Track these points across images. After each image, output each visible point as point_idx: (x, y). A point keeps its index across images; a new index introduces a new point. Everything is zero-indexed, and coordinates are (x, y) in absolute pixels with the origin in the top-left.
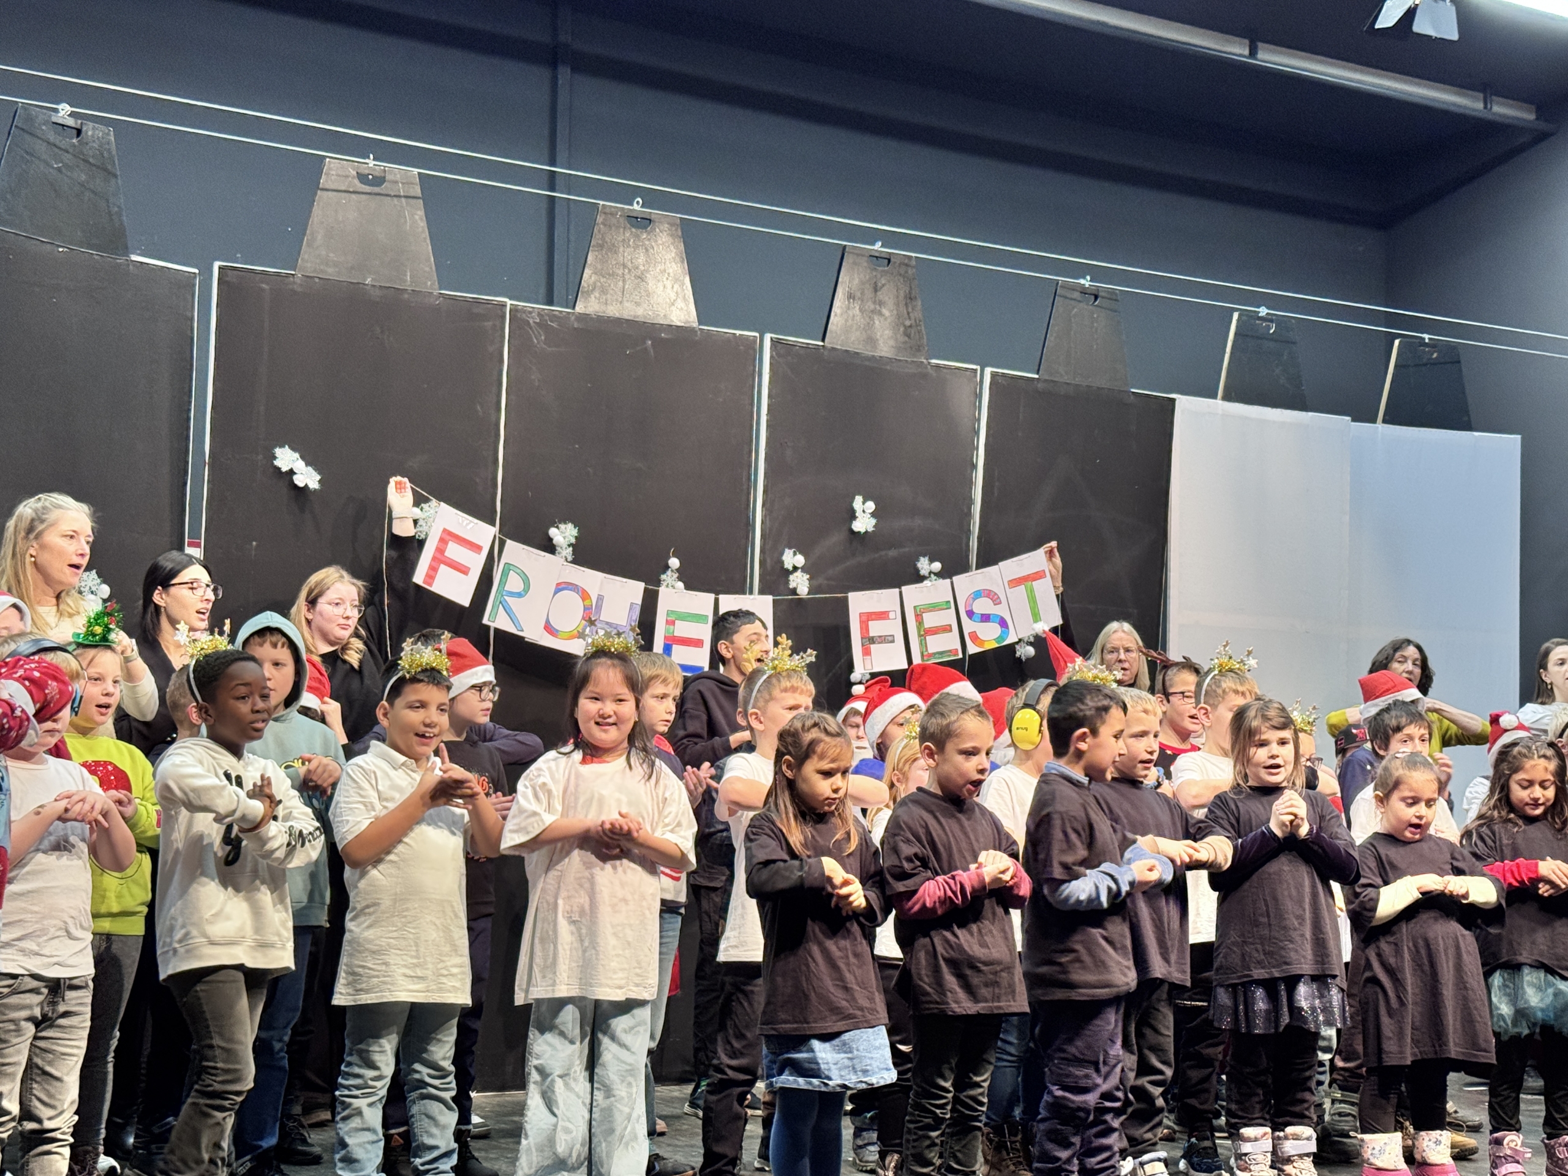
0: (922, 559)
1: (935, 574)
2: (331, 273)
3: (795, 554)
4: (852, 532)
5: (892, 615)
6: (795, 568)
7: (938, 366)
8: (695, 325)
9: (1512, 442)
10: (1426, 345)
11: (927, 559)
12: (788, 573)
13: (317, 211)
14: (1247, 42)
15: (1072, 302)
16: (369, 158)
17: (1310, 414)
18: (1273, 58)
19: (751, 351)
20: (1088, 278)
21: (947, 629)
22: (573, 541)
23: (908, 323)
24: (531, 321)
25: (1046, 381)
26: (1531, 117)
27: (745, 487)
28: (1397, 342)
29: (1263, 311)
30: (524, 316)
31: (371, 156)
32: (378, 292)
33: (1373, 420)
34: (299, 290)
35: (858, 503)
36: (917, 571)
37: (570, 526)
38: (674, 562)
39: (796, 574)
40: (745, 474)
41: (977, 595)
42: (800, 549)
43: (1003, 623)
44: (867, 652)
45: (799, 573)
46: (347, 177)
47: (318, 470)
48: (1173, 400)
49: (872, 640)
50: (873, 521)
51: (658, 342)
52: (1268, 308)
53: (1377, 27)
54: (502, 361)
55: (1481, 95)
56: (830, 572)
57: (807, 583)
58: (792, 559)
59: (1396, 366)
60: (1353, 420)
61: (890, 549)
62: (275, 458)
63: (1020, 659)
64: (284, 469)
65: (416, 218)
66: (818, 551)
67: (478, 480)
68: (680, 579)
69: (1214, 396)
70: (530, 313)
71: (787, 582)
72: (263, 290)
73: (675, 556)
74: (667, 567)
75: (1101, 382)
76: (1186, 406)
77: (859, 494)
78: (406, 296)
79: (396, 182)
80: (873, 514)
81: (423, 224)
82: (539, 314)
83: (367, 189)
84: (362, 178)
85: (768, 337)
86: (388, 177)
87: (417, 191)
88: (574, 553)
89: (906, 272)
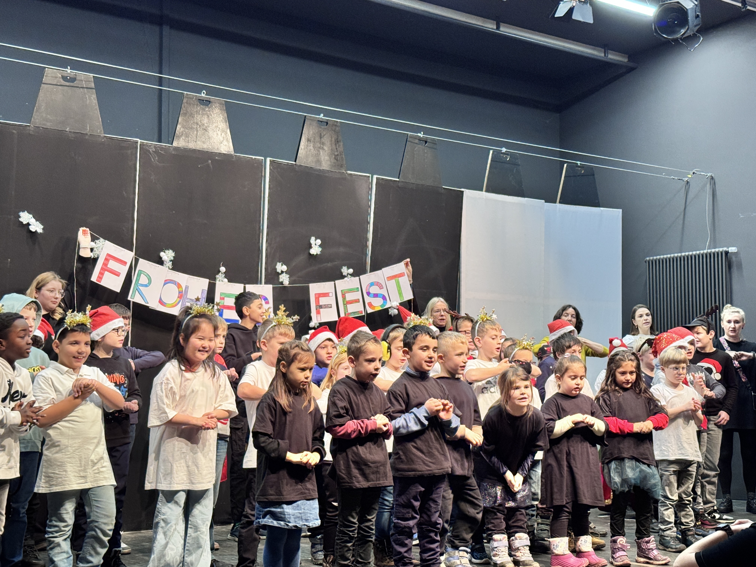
0: (344, 267)
1: (350, 275)
2: (49, 125)
3: (282, 265)
4: (310, 254)
5: (330, 295)
6: (282, 272)
7: (351, 174)
8: (233, 153)
9: (619, 212)
10: (579, 167)
11: (346, 267)
12: (278, 274)
13: (41, 95)
14: (495, 22)
15: (415, 145)
16: (67, 68)
17: (526, 199)
18: (507, 30)
19: (260, 166)
20: (422, 133)
21: (357, 301)
22: (172, 259)
23: (336, 153)
24: (151, 150)
25: (403, 182)
26: (626, 60)
27: (258, 232)
28: (565, 165)
29: (504, 150)
30: (147, 148)
31: (69, 67)
32: (73, 135)
33: (555, 202)
34: (31, 132)
35: (313, 240)
36: (342, 273)
37: (171, 251)
38: (223, 269)
39: (282, 275)
40: (258, 227)
41: (372, 284)
42: (284, 263)
43: (384, 298)
44: (318, 313)
45: (284, 274)
46: (56, 77)
47: (42, 223)
48: (462, 192)
49: (321, 307)
50: (320, 249)
51: (214, 161)
52: (506, 148)
53: (556, 16)
54: (136, 170)
55: (603, 50)
56: (300, 274)
57: (288, 279)
58: (280, 267)
59: (565, 177)
60: (546, 202)
61: (328, 263)
62: (20, 217)
63: (391, 315)
64: (25, 223)
65: (92, 99)
66: (294, 264)
67: (124, 229)
68: (225, 277)
69: (482, 190)
70: (150, 146)
71: (278, 278)
72: (14, 133)
73: (223, 266)
74: (219, 271)
75: (429, 182)
76: (468, 194)
77: (313, 236)
78: (87, 137)
79: (82, 80)
80: (320, 246)
81: (95, 102)
82: (155, 147)
83: (67, 84)
84: (64, 78)
85: (268, 159)
86: (78, 78)
87: (93, 85)
88: (173, 264)
89: (335, 129)
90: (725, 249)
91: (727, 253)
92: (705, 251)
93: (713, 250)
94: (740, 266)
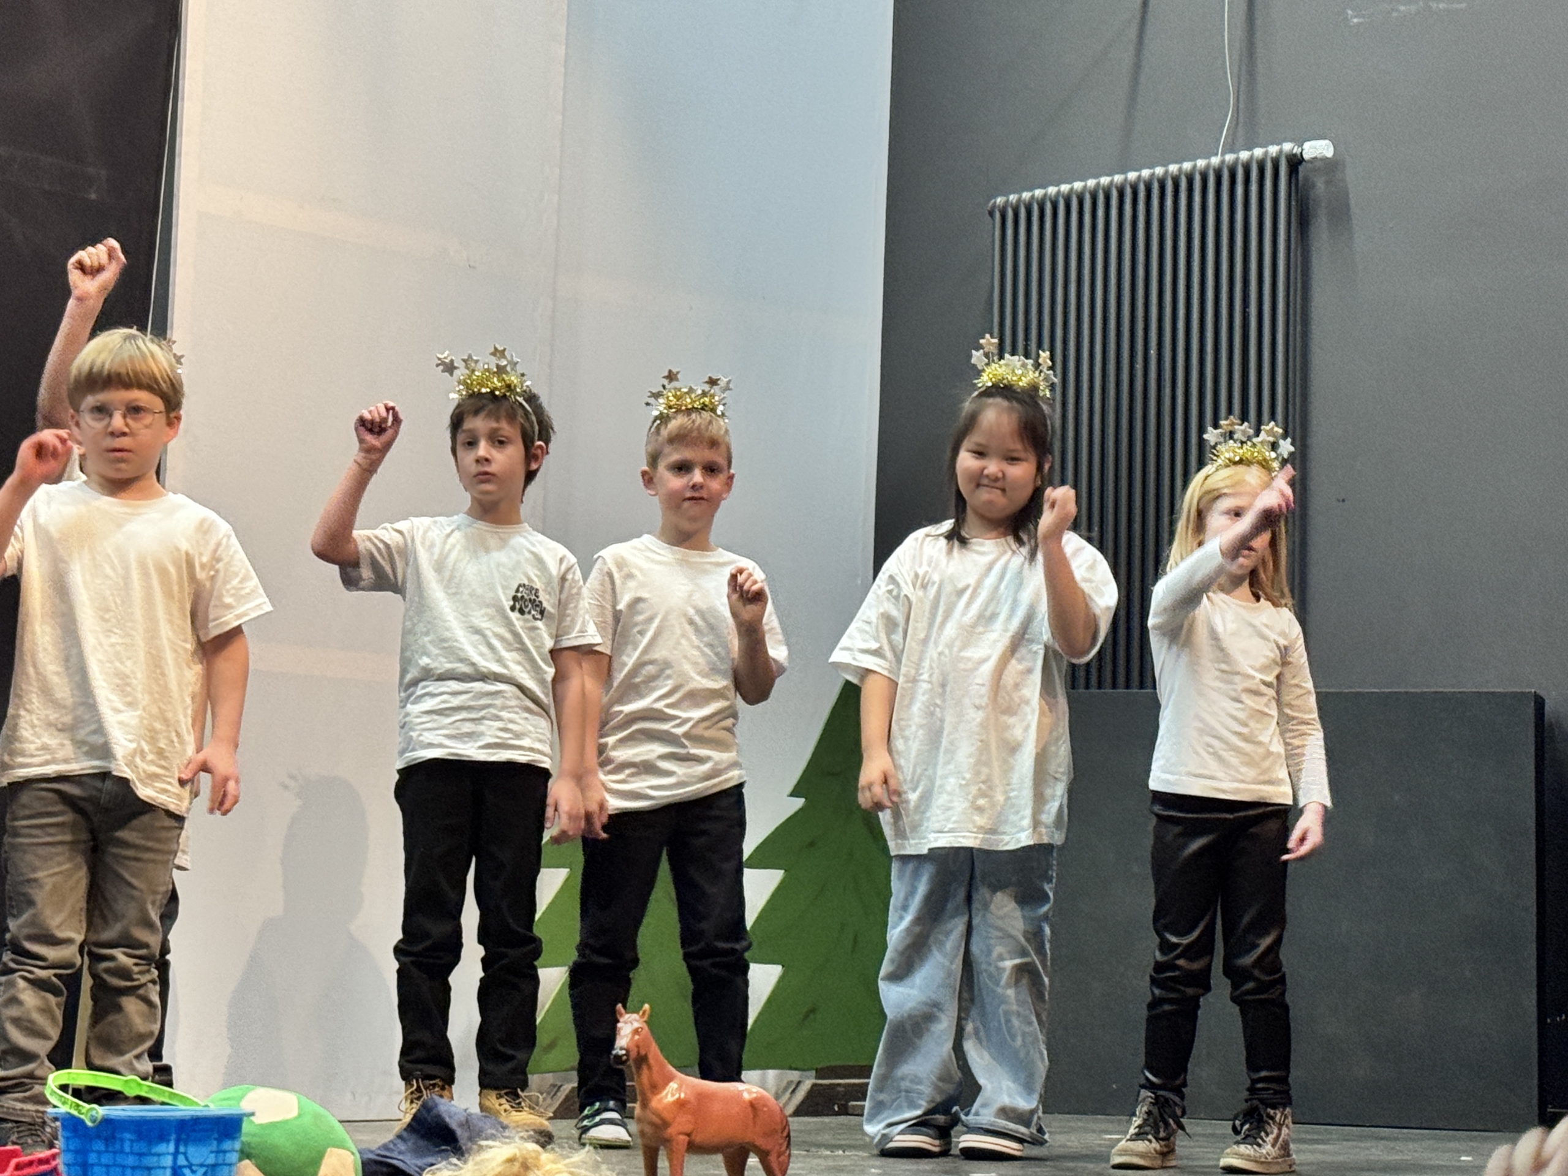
90: (1287, 147)
91: (1295, 162)
92: (1215, 161)
93: (1244, 155)
94: (1341, 214)
